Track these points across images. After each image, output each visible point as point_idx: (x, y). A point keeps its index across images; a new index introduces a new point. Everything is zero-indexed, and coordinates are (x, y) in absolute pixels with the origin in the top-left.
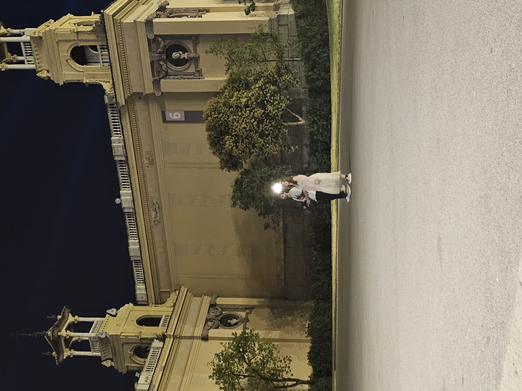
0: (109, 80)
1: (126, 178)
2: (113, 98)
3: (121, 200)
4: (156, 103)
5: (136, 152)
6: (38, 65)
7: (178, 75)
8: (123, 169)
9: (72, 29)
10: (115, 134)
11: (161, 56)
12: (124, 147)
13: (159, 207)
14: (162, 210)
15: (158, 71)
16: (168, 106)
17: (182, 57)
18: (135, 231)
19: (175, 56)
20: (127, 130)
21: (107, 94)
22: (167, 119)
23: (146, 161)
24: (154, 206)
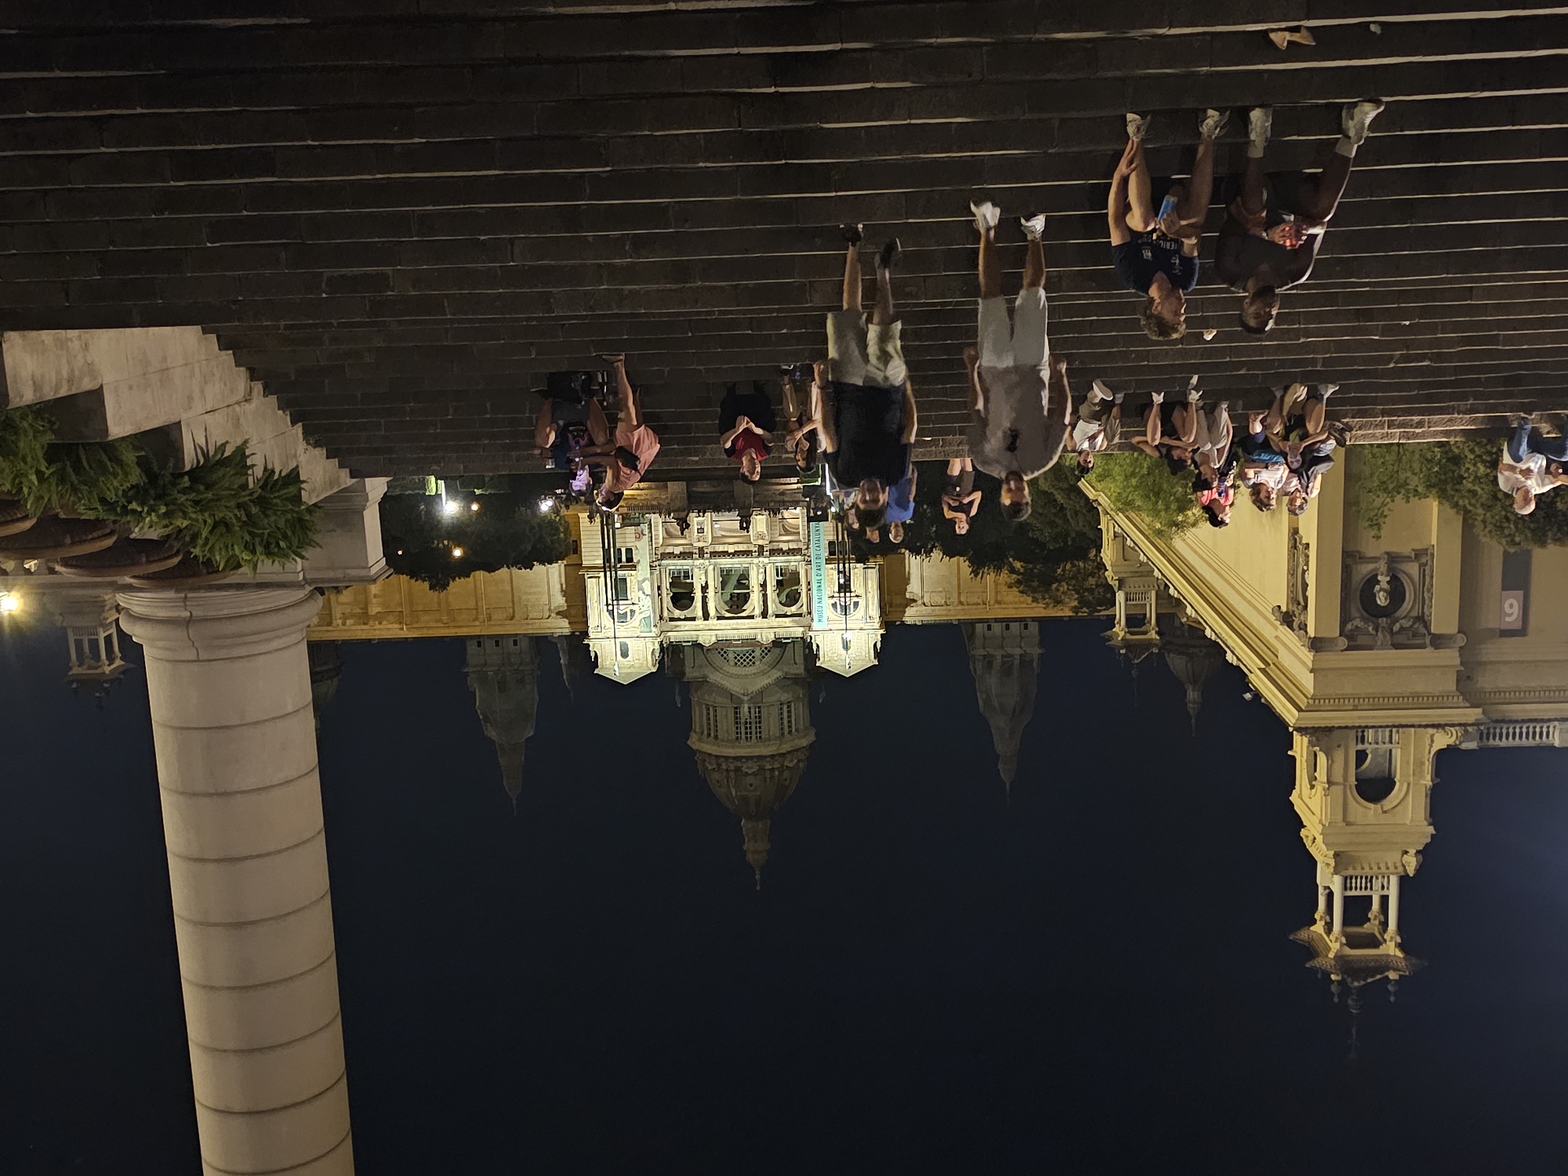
0: (1428, 736)
2: (1466, 731)
4: (1480, 646)
6: (1392, 870)
7: (1423, 597)
9: (1323, 794)
11: (1383, 627)
15: (1413, 636)
16: (1488, 621)
17: (1386, 586)
19: (1383, 600)
21: (1458, 743)
22: (1519, 626)
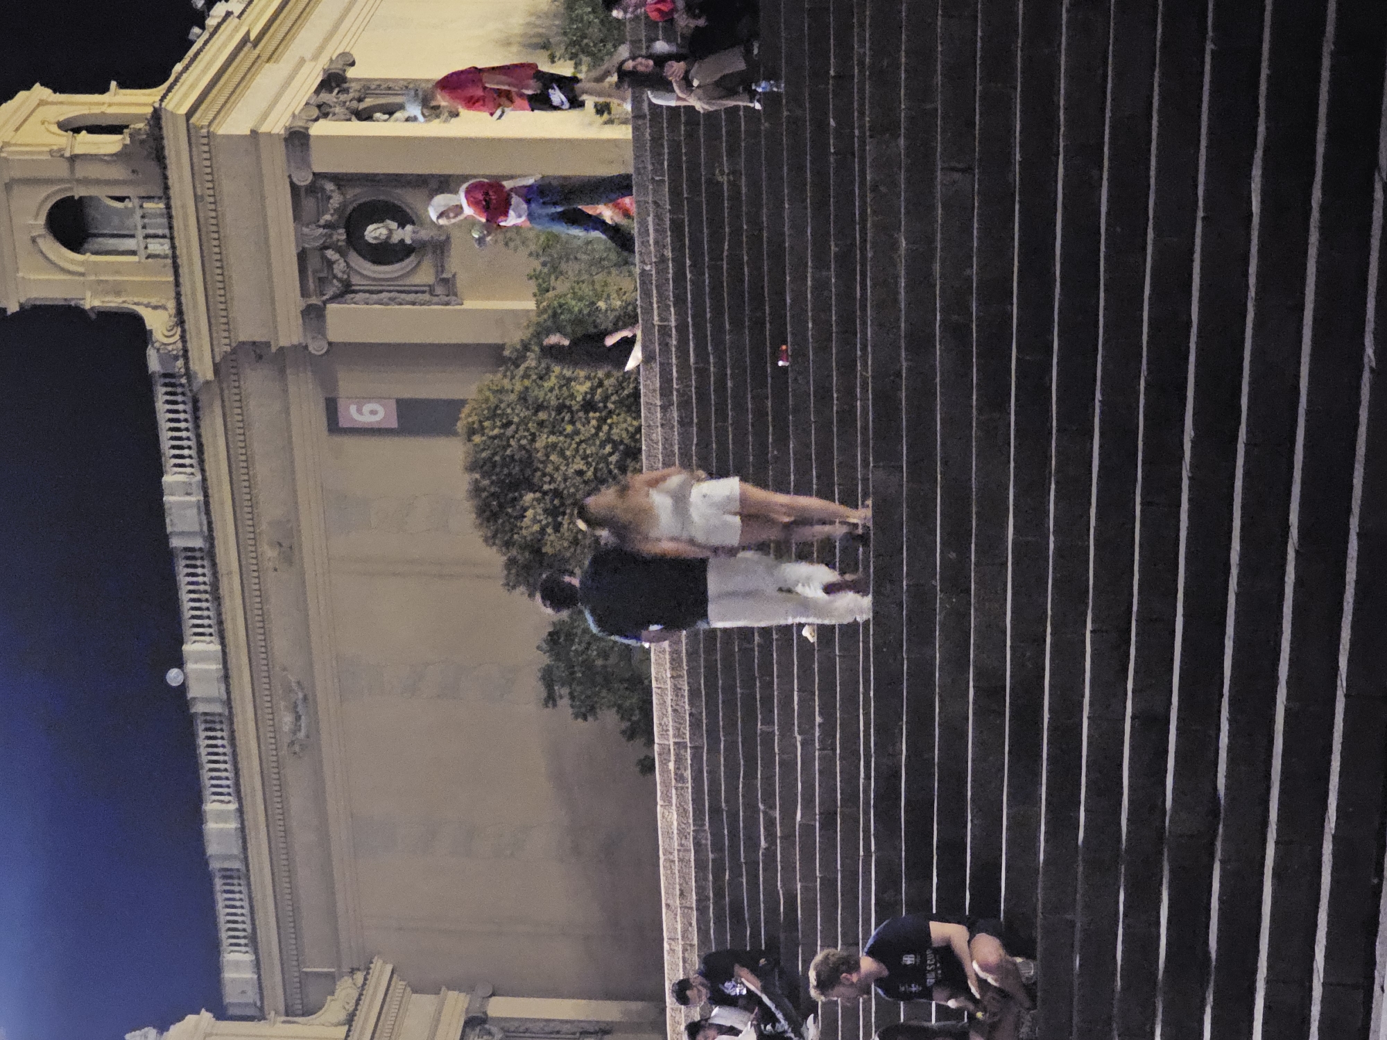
0: (163, 302)
1: (204, 605)
2: (176, 358)
3: (185, 674)
4: (309, 374)
5: (239, 524)
7: (381, 292)
8: (196, 575)
9: (55, 148)
11: (331, 236)
12: (203, 508)
13: (305, 698)
14: (316, 708)
15: (320, 279)
16: (348, 383)
17: (395, 239)
18: (225, 774)
19: (373, 234)
20: (216, 455)
21: (157, 345)
22: (343, 423)
23: (270, 553)
24: (292, 695)
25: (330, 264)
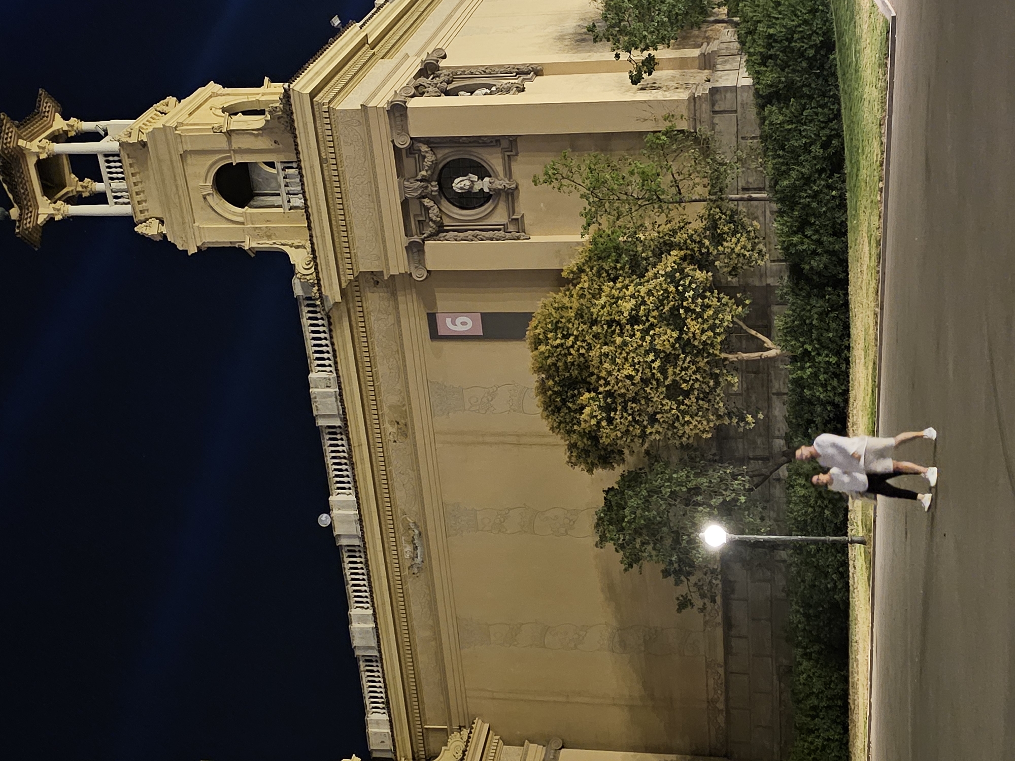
0: (303, 242)
1: (344, 467)
2: (313, 285)
3: (332, 518)
4: (414, 295)
5: (366, 408)
6: (139, 208)
7: (466, 230)
8: (337, 445)
9: (216, 126)
10: (319, 365)
11: (427, 187)
12: (338, 397)
13: (420, 534)
14: (428, 541)
15: (419, 221)
16: (444, 302)
17: (477, 188)
18: (363, 588)
19: (459, 186)
20: (346, 358)
22: (441, 332)
23: (391, 429)
24: (410, 532)
25: (427, 209)
